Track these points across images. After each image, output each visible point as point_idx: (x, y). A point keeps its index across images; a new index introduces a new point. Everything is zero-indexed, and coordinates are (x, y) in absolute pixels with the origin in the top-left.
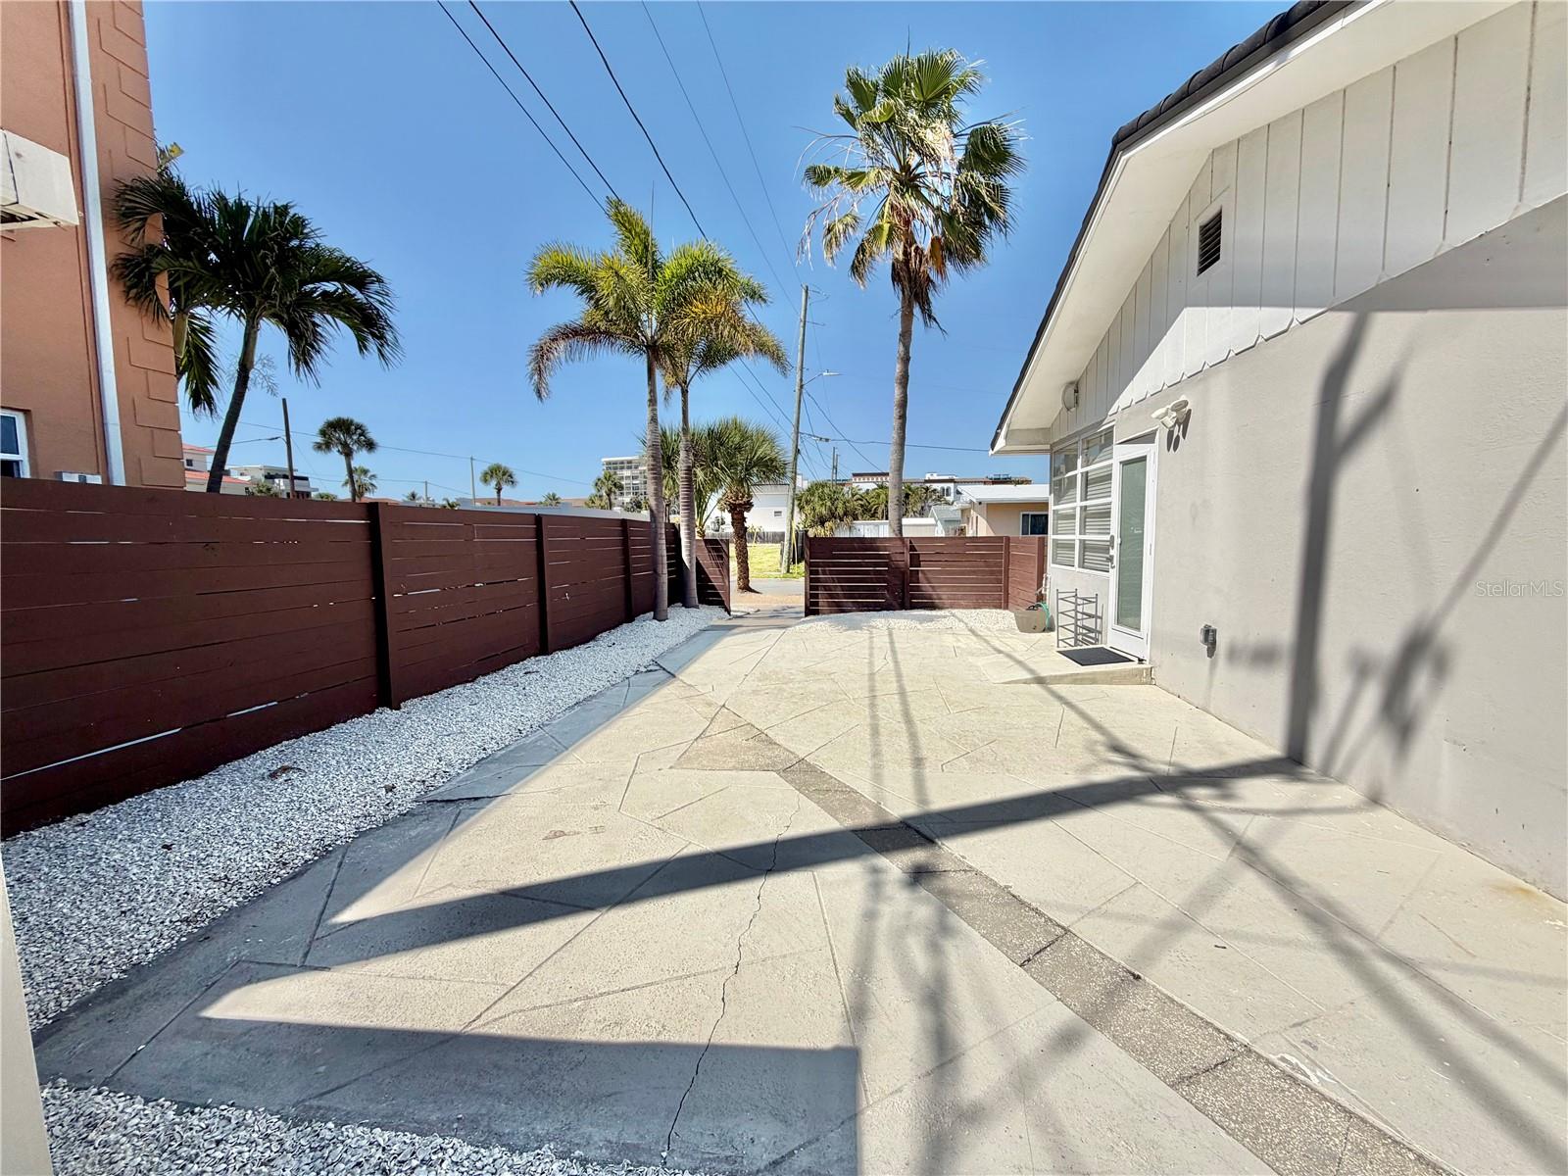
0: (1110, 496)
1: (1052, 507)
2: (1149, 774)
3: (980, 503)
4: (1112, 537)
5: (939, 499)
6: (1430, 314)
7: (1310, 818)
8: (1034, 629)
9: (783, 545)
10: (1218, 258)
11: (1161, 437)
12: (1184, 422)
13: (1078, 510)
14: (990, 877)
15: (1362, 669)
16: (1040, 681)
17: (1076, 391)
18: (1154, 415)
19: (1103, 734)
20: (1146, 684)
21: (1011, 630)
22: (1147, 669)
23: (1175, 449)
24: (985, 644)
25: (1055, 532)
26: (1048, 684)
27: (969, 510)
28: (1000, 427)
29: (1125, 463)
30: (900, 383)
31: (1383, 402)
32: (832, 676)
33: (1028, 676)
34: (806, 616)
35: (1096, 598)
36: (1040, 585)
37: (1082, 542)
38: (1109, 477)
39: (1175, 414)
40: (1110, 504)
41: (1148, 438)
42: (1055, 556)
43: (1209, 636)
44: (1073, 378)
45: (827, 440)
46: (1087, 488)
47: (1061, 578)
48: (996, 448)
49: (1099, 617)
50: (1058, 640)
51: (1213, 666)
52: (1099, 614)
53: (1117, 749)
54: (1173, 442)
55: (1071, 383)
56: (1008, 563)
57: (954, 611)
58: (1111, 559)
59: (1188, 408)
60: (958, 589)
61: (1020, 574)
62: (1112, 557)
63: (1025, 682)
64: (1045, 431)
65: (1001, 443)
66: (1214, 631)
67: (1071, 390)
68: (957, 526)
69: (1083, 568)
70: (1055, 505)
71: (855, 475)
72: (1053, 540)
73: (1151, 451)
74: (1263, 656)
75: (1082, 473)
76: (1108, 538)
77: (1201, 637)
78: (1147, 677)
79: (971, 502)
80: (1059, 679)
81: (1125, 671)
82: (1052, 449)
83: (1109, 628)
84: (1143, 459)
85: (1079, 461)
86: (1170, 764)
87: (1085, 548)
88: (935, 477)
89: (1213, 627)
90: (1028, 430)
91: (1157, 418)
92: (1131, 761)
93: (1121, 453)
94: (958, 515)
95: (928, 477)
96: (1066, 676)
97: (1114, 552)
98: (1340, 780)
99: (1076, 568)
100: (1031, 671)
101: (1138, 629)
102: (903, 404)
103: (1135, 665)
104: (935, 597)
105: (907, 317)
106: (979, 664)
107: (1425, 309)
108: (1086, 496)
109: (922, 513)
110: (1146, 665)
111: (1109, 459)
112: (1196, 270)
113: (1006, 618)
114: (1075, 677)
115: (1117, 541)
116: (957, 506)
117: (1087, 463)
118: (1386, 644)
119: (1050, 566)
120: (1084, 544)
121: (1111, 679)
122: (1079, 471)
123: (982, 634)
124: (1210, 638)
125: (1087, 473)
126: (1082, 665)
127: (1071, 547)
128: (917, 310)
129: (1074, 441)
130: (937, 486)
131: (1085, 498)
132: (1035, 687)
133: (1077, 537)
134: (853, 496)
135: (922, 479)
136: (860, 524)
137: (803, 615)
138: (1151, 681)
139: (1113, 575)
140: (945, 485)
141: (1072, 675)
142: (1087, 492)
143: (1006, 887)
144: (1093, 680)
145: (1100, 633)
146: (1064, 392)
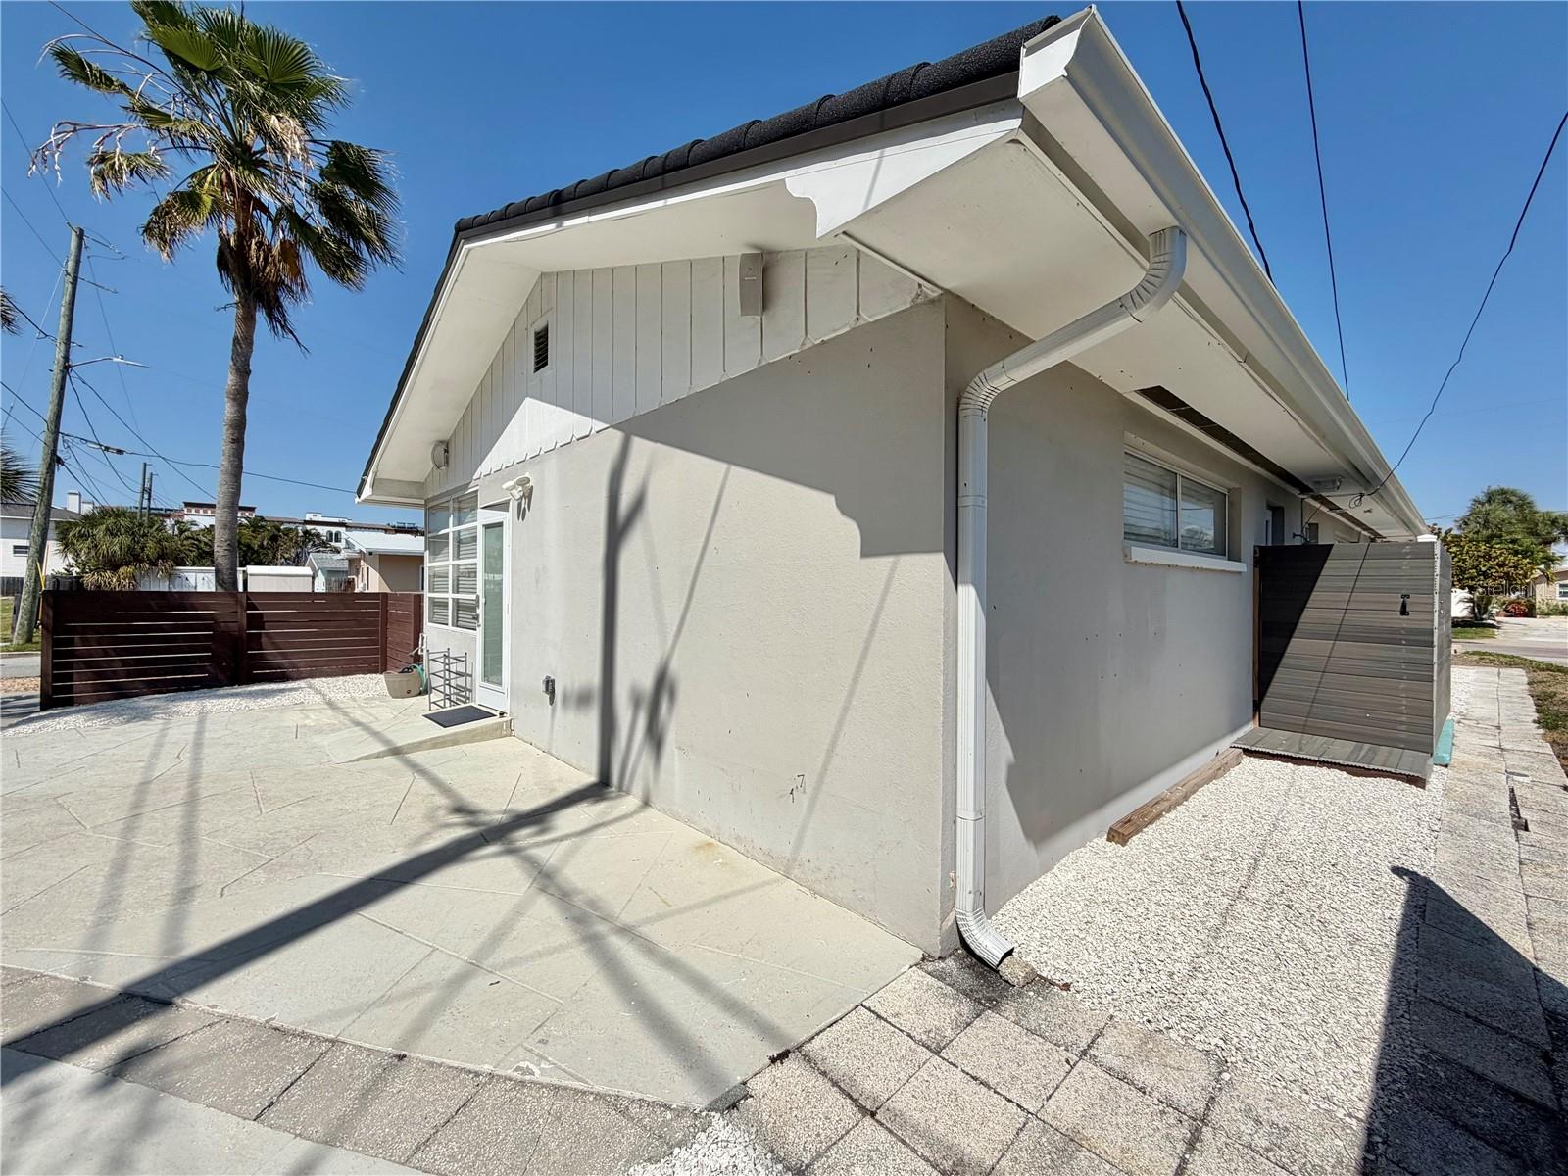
0: (476, 557)
1: (428, 564)
2: (482, 828)
3: (371, 553)
4: (478, 597)
5: (324, 544)
6: (658, 445)
7: (602, 831)
8: (409, 693)
9: (18, 600)
10: (546, 364)
11: (513, 506)
12: (528, 495)
13: (450, 568)
14: (248, 1017)
15: (636, 703)
16: (396, 751)
17: (446, 451)
18: (505, 486)
19: (449, 797)
20: (506, 736)
21: (381, 698)
22: (506, 722)
23: (523, 519)
24: (342, 718)
25: (432, 590)
26: (406, 753)
27: (359, 559)
28: (366, 473)
29: (487, 527)
30: (234, 399)
31: (638, 504)
32: (60, 800)
33: (381, 748)
34: (42, 710)
35: (466, 657)
36: (416, 645)
37: (456, 601)
38: (475, 539)
39: (521, 488)
40: (476, 564)
41: (503, 506)
42: (432, 613)
43: (550, 687)
44: (445, 436)
45: (119, 452)
46: (458, 547)
47: (436, 637)
48: (363, 496)
49: (471, 676)
50: (430, 703)
51: (554, 711)
52: (469, 672)
53: (459, 810)
54: (522, 513)
55: (442, 442)
56: (386, 622)
57: (312, 681)
58: (476, 618)
59: (531, 484)
60: (321, 654)
61: (397, 634)
62: (478, 616)
63: (378, 756)
64: (420, 486)
65: (367, 491)
66: (553, 681)
67: (441, 449)
68: (343, 578)
69: (457, 626)
70: (430, 562)
71: (188, 504)
72: (430, 598)
73: (506, 517)
74: (583, 699)
75: (453, 532)
76: (474, 597)
77: (543, 687)
78: (507, 731)
79: (361, 551)
80: (419, 746)
81: (487, 727)
82: (426, 505)
83: (477, 686)
84: (500, 525)
85: (451, 520)
86: (505, 812)
87: (458, 606)
88: (319, 518)
89: (552, 678)
90: (399, 481)
91: (507, 489)
92: (469, 819)
93: (485, 517)
94: (345, 565)
95: (309, 517)
96: (426, 741)
97: (480, 611)
98: (628, 793)
99: (450, 627)
100: (386, 742)
101: (500, 684)
102: (239, 426)
103: (496, 720)
104: (287, 665)
105: (248, 320)
106: (326, 743)
107: (656, 441)
108: (458, 554)
109: (297, 561)
110: (507, 718)
111: (474, 521)
112: (533, 368)
113: (376, 683)
114: (434, 741)
115: (482, 600)
116: (344, 554)
117: (459, 523)
118: (647, 683)
119: (427, 625)
120: (458, 603)
121: (473, 737)
122: (451, 530)
123: (342, 705)
124: (550, 688)
125: (459, 532)
126: (445, 727)
127: (445, 605)
128: (261, 316)
129: (447, 498)
130: (323, 530)
131: (457, 556)
132: (390, 760)
133: (450, 596)
134: (182, 532)
135: (300, 519)
136: (190, 571)
137: (38, 708)
138: (510, 733)
139: (479, 633)
140: (334, 530)
141: (432, 739)
142: (459, 551)
143: (267, 1022)
144: (454, 741)
145: (471, 691)
146: (434, 449)
